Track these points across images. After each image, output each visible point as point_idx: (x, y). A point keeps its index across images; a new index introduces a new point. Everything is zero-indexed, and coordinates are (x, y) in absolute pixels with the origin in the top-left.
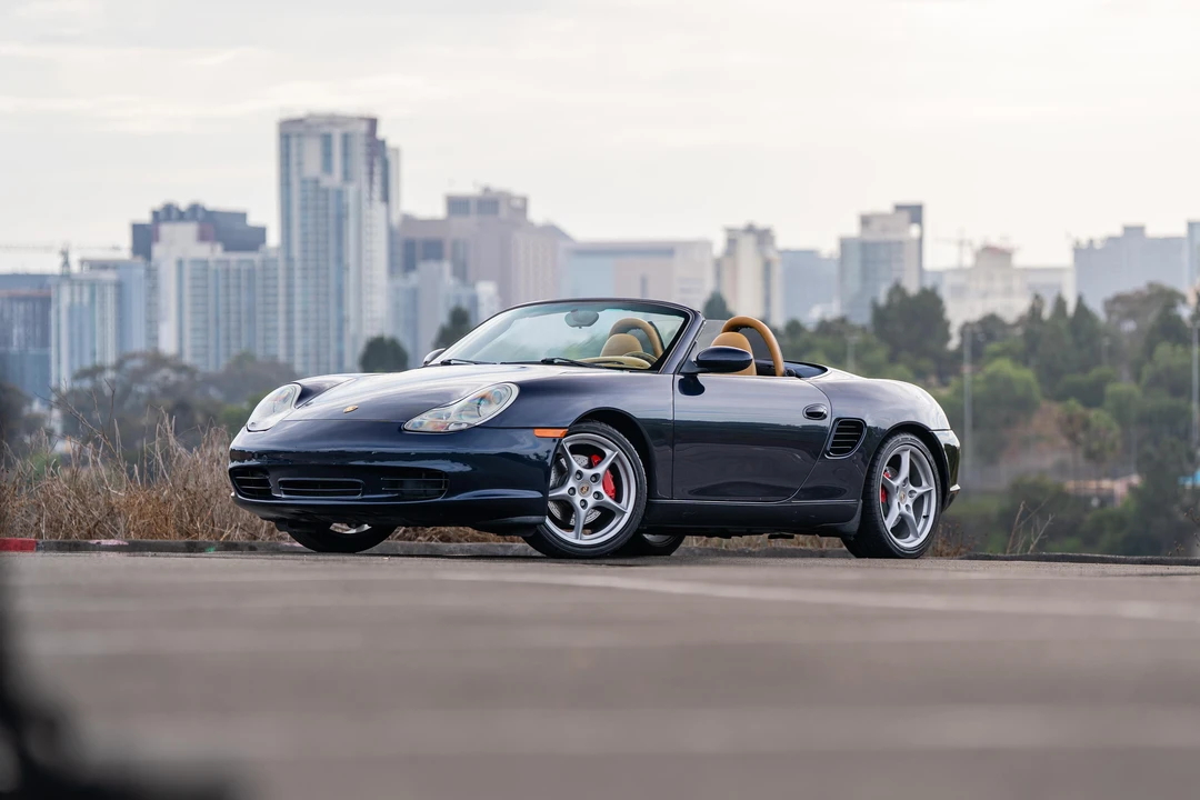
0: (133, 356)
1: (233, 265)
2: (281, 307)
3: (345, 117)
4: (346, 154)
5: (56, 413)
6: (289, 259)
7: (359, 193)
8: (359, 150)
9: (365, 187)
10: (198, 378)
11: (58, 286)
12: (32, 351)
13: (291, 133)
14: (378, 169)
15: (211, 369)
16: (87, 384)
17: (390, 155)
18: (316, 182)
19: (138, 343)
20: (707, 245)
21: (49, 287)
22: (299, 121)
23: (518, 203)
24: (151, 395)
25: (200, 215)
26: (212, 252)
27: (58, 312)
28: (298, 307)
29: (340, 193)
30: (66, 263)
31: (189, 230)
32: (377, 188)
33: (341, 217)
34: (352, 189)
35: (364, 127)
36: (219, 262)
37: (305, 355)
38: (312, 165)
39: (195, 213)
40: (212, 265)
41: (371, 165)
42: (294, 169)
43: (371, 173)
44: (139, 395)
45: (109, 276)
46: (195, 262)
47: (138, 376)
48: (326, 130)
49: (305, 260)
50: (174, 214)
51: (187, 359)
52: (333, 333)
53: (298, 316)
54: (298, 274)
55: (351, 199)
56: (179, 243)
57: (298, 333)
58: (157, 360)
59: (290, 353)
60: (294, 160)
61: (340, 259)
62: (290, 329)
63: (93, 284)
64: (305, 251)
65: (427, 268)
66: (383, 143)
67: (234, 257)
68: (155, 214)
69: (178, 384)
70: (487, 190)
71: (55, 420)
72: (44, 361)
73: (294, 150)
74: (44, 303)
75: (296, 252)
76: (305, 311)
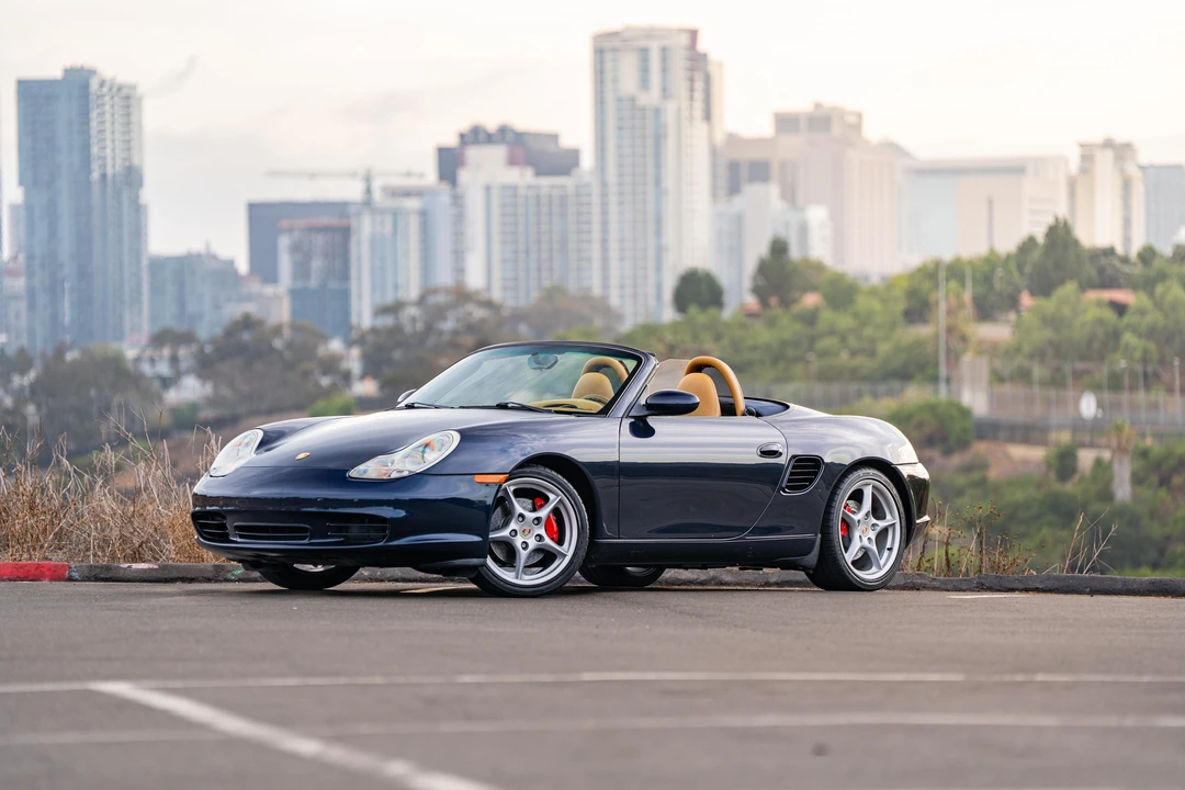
0: (434, 291)
1: (545, 192)
2: (596, 235)
3: (664, 30)
4: (664, 70)
5: (355, 352)
6: (604, 184)
7: (679, 111)
8: (679, 64)
9: (685, 104)
10: (506, 313)
11: (359, 215)
12: (334, 285)
13: (606, 48)
14: (699, 85)
15: (522, 303)
16: (388, 321)
17: (712, 69)
18: (633, 99)
19: (444, 277)
20: (1062, 160)
21: (348, 217)
22: (615, 34)
23: (852, 119)
24: (455, 333)
25: (509, 137)
26: (522, 177)
27: (359, 243)
28: (613, 235)
29: (657, 111)
30: (368, 191)
31: (498, 153)
32: (699, 105)
33: (659, 139)
34: (671, 106)
35: (684, 40)
36: (530, 187)
37: (622, 287)
38: (628, 82)
39: (504, 135)
40: (522, 192)
41: (692, 80)
42: (609, 86)
43: (692, 90)
44: (441, 333)
45: (412, 204)
46: (505, 187)
47: (440, 313)
48: (643, 43)
49: (621, 184)
50: (482, 137)
51: (496, 295)
52: (651, 264)
53: (613, 246)
54: (613, 200)
55: (669, 117)
56: (488, 169)
57: (614, 264)
58: (462, 295)
59: (606, 286)
60: (609, 76)
61: (658, 182)
62: (605, 259)
63: (396, 214)
64: (621, 175)
65: (752, 191)
66: (704, 56)
67: (546, 182)
68: (462, 136)
69: (483, 321)
70: (818, 106)
71: (354, 361)
72: (344, 296)
73: (609, 65)
74: (345, 232)
75: (612, 177)
76: (621, 241)
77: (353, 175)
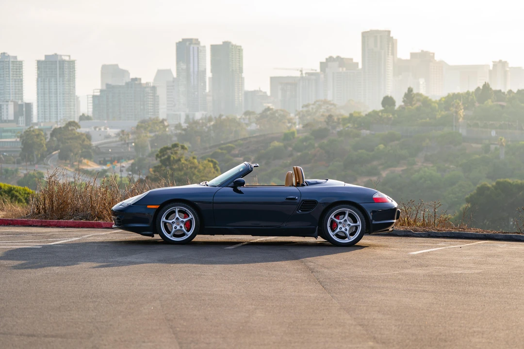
0: (319, 101)
1: (349, 74)
2: (362, 86)
3: (381, 31)
4: (381, 41)
5: (297, 117)
6: (365, 72)
7: (385, 53)
8: (385, 40)
9: (387, 51)
10: (337, 107)
11: (299, 80)
13: (365, 35)
14: (390, 46)
16: (306, 109)
17: (394, 41)
18: (373, 50)
19: (321, 97)
20: (488, 66)
21: (297, 81)
22: (368, 32)
23: (432, 55)
24: (323, 112)
26: (343, 70)
27: (299, 88)
28: (367, 86)
29: (379, 53)
30: (302, 74)
31: (336, 64)
32: (390, 51)
33: (380, 59)
34: (383, 52)
35: (386, 33)
36: (345, 73)
37: (369, 100)
38: (371, 45)
39: (338, 59)
40: (343, 74)
41: (388, 44)
42: (366, 46)
44: (320, 112)
45: (313, 77)
46: (338, 73)
47: (320, 107)
48: (375, 34)
49: (369, 72)
50: (332, 59)
51: (335, 102)
52: (377, 93)
53: (367, 89)
54: (367, 76)
55: (382, 54)
56: (333, 68)
58: (326, 102)
59: (365, 100)
60: (366, 43)
61: (379, 72)
62: (365, 92)
63: (309, 80)
64: (369, 70)
65: (405, 74)
66: (392, 38)
67: (349, 71)
68: (327, 59)
69: (331, 109)
70: (422, 51)
71: (297, 120)
72: (295, 102)
73: (366, 41)
74: (295, 85)
75: (366, 70)
76: (369, 87)
77: (297, 70)
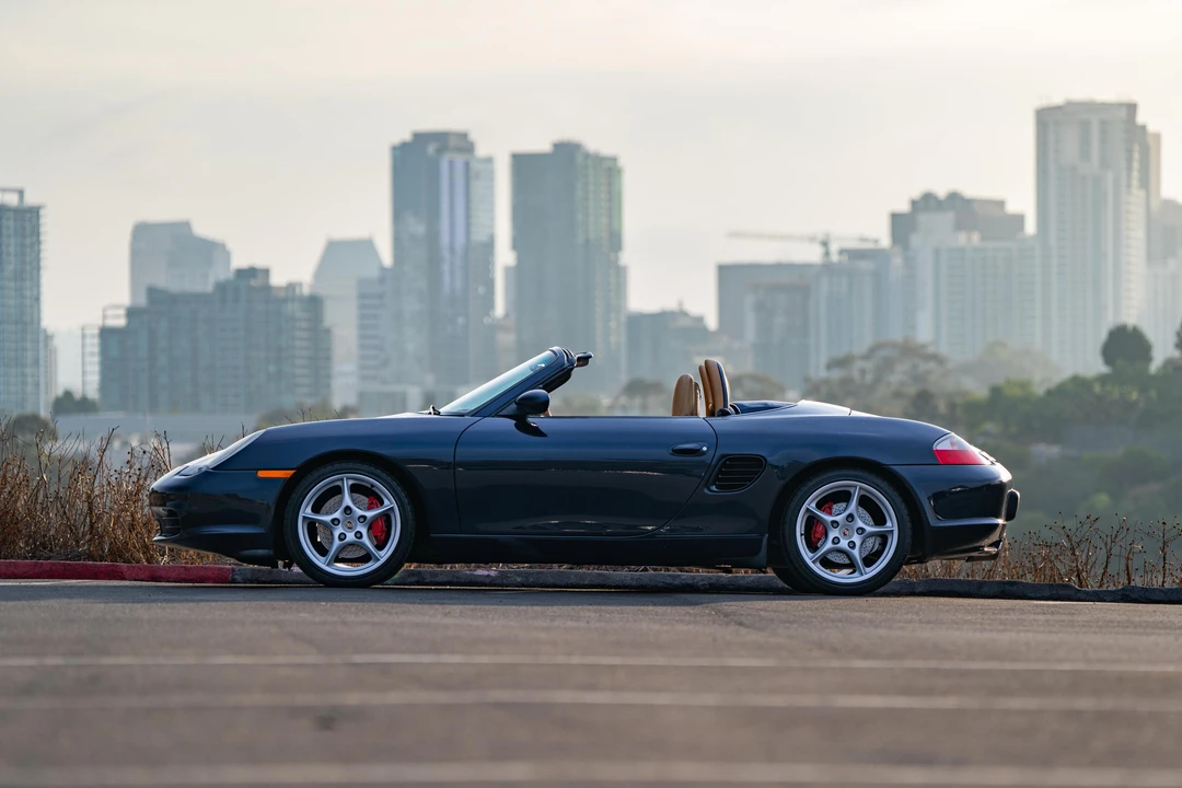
0: (883, 346)
1: (991, 254)
2: (1038, 296)
3: (1103, 104)
4: (1104, 141)
6: (1046, 248)
7: (1117, 180)
8: (1117, 138)
9: (1123, 173)
10: (949, 366)
11: (818, 277)
12: (793, 341)
13: (1048, 120)
14: (1137, 156)
15: (969, 357)
16: (839, 374)
17: (1150, 141)
18: (1074, 169)
19: (896, 334)
21: (808, 277)
22: (1058, 108)
24: (901, 384)
25: (958, 203)
26: (970, 240)
27: (817, 302)
28: (1054, 295)
29: (1097, 180)
30: (827, 254)
31: (948, 218)
32: (1134, 174)
33: (1099, 205)
34: (1110, 176)
35: (1123, 113)
36: (976, 249)
37: (1062, 342)
38: (1070, 152)
39: (953, 201)
40: (970, 253)
41: (1130, 151)
42: (1053, 155)
43: (1129, 160)
45: (865, 265)
46: (953, 250)
47: (889, 365)
48: (1084, 117)
49: (1061, 247)
50: (932, 204)
51: (943, 349)
52: (1090, 321)
53: (1054, 305)
54: (1055, 261)
55: (1109, 185)
56: (938, 233)
57: (1055, 321)
58: (909, 350)
59: (1047, 343)
60: (1052, 147)
61: (1096, 245)
62: (1045, 317)
63: (852, 275)
64: (1061, 239)
66: (1143, 128)
67: (993, 245)
68: (914, 203)
69: (927, 373)
73: (1051, 137)
74: (806, 292)
75: (1053, 240)
76: (1062, 300)
77: (812, 239)
